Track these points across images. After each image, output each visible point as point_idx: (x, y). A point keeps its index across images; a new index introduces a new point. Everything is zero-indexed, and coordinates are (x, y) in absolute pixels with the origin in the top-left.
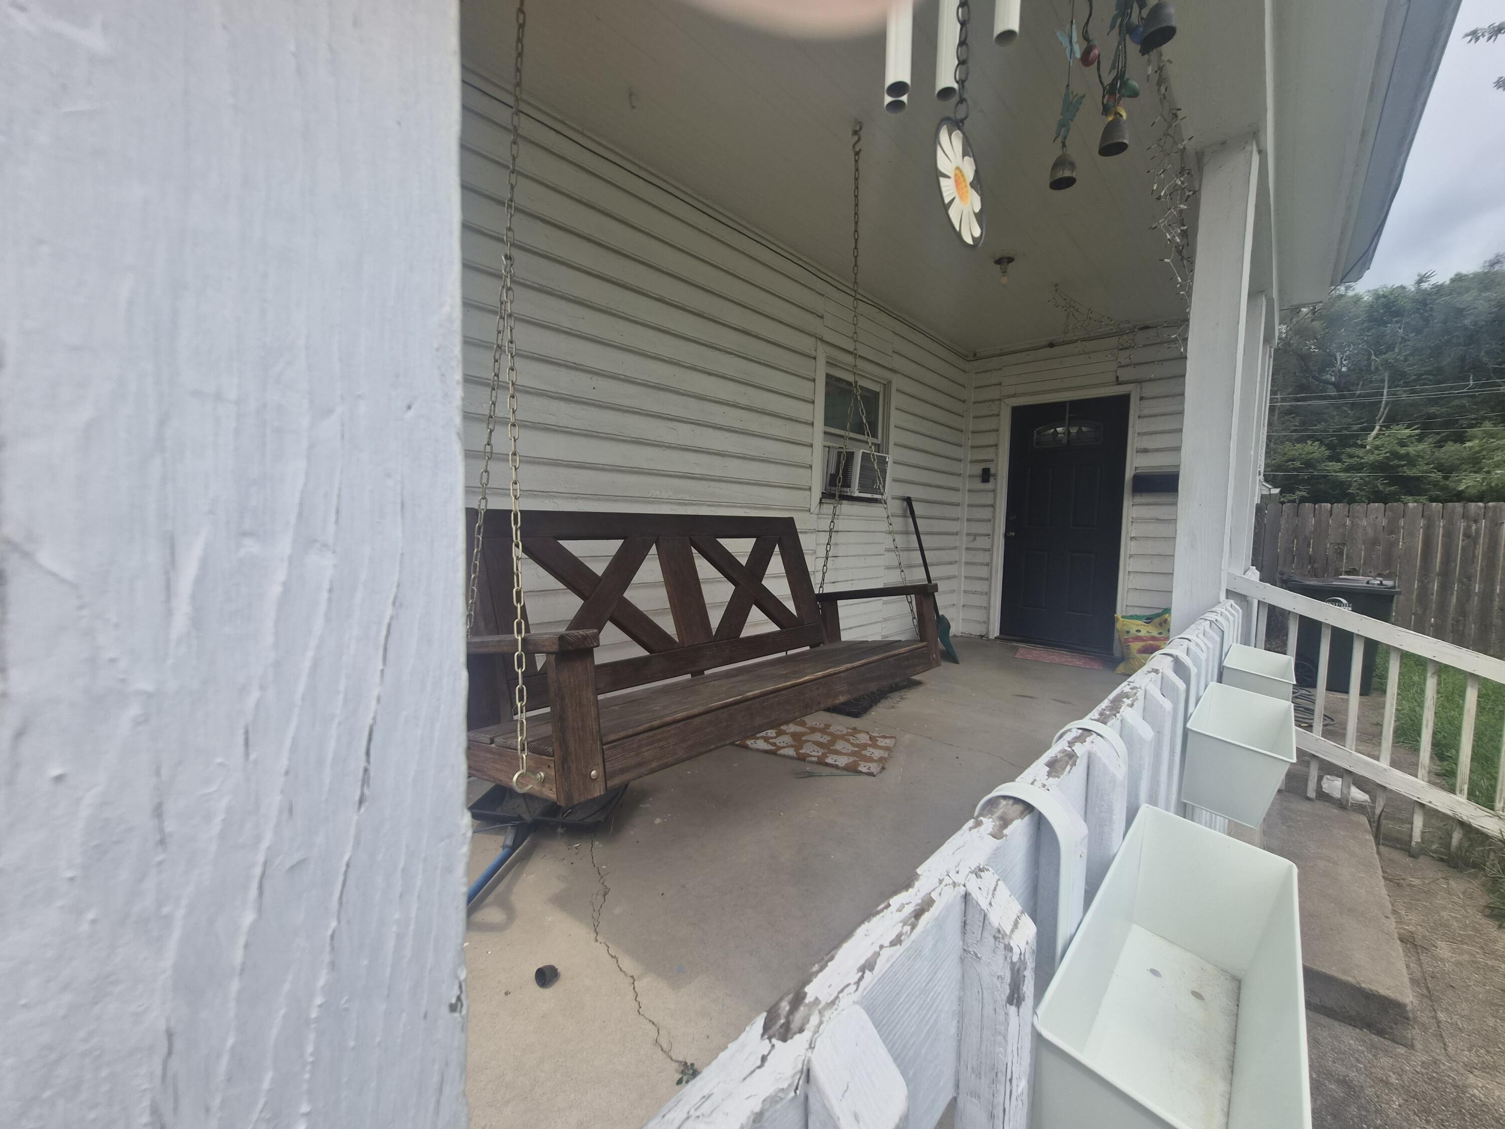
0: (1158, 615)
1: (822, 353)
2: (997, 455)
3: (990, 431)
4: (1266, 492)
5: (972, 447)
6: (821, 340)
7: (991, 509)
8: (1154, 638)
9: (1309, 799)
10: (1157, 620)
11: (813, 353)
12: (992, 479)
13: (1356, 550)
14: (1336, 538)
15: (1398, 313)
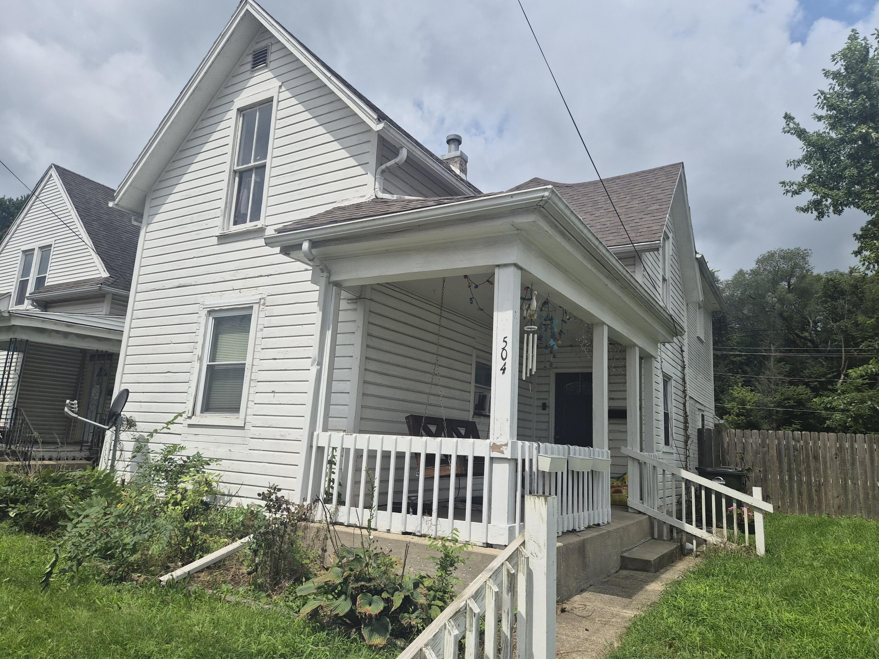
0: (622, 476)
1: (474, 353)
2: (549, 396)
3: (545, 384)
4: (717, 422)
5: (537, 391)
6: (474, 348)
7: (547, 424)
8: (619, 486)
9: (664, 540)
10: (621, 479)
11: (471, 354)
12: (547, 408)
13: (749, 457)
14: (739, 450)
15: (842, 293)
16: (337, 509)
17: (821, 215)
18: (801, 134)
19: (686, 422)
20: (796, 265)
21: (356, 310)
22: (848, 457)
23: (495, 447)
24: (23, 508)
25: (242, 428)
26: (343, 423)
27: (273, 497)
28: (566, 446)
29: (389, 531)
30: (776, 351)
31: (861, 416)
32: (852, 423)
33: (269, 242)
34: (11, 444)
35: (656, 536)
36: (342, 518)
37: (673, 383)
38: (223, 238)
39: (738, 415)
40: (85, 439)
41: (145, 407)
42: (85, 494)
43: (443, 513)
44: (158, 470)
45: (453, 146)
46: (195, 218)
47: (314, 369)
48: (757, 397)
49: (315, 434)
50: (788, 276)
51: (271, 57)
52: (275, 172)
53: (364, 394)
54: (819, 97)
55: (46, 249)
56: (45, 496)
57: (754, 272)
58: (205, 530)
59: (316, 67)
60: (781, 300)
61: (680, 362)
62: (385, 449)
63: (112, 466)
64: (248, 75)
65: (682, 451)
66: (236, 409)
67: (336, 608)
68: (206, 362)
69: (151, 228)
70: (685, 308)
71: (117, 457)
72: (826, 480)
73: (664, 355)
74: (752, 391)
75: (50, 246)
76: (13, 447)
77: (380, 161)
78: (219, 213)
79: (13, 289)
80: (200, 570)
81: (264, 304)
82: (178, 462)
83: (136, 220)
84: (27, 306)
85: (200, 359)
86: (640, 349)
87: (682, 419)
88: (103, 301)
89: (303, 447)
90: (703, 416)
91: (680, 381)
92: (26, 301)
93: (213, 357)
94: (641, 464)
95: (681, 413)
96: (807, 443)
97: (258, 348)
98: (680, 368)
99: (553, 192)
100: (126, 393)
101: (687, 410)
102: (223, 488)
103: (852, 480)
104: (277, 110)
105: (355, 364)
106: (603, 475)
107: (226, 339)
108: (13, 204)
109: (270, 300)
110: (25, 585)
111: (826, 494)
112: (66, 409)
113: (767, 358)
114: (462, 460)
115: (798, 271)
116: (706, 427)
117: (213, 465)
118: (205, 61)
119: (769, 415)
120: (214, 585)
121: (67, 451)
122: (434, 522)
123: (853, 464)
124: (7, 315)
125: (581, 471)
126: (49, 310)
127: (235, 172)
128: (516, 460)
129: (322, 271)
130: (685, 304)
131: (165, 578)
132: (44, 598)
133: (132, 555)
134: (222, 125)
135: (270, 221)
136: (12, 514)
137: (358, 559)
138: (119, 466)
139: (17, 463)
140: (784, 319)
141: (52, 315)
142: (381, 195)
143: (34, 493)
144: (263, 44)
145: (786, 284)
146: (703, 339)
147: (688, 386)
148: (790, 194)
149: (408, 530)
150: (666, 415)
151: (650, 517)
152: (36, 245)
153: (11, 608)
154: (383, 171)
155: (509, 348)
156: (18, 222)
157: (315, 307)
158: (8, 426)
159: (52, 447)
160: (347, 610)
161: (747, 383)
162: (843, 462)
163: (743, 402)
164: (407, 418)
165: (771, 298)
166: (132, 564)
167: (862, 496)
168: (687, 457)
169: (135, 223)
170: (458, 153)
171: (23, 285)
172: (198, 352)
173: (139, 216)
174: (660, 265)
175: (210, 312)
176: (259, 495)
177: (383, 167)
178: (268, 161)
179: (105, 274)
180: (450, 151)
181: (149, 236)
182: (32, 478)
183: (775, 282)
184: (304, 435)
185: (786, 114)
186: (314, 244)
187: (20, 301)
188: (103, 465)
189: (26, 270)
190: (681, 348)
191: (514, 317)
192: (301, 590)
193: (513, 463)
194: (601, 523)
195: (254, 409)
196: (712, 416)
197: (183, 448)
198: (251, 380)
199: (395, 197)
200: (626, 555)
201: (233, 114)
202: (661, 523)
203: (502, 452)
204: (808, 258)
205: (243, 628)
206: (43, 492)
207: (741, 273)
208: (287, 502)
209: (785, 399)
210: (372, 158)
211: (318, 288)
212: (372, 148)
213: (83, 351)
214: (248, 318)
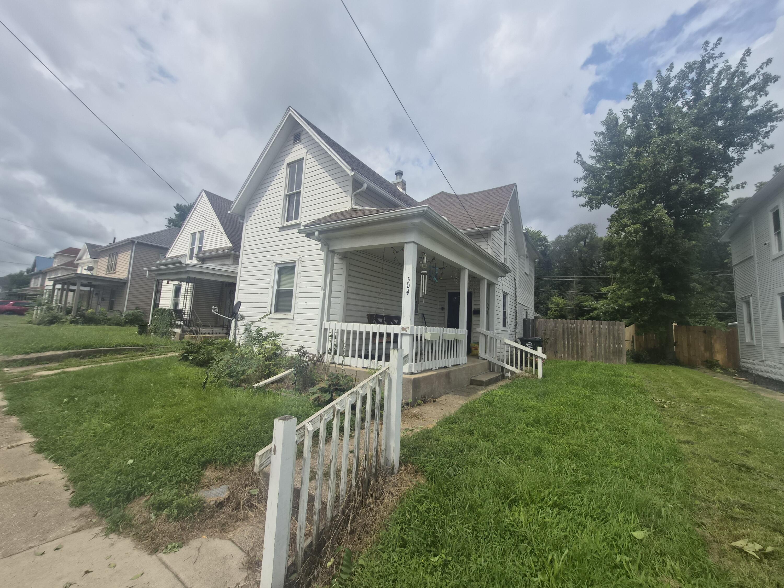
2: (445, 304)
3: (443, 298)
4: (535, 315)
5: (439, 301)
7: (444, 317)
9: (494, 372)
12: (444, 309)
13: (548, 333)
14: (544, 329)
15: (613, 247)
16: (333, 357)
17: (592, 208)
18: (583, 163)
19: (516, 316)
20: (589, 232)
21: (342, 263)
22: (597, 333)
23: (403, 329)
24: (195, 356)
25: (293, 319)
26: (338, 318)
27: (302, 351)
28: (441, 328)
29: (356, 367)
30: (577, 278)
31: (607, 312)
32: (603, 315)
33: (300, 232)
34: (190, 327)
35: (492, 370)
36: (336, 361)
37: (509, 296)
38: (282, 228)
39: (555, 311)
40: (225, 324)
41: (249, 309)
42: (222, 349)
43: (380, 359)
44: (255, 339)
45: (398, 177)
46: (269, 218)
47: (322, 292)
48: (566, 302)
49: (323, 322)
50: (584, 238)
51: (303, 137)
52: (305, 195)
53: (347, 304)
54: (593, 144)
55: (202, 232)
56: (205, 350)
57: (567, 237)
58: (274, 365)
59: (323, 143)
60: (581, 251)
61: (514, 286)
62: (354, 330)
63: (235, 337)
64: (292, 146)
65: (514, 330)
66: (289, 311)
67: (325, 397)
68: (275, 288)
69: (249, 223)
70: (517, 258)
71: (237, 333)
72: (586, 343)
73: (504, 282)
74: (563, 298)
75: (204, 231)
76: (191, 328)
77: (354, 190)
78: (279, 216)
79: (187, 252)
80: (272, 383)
81: (301, 261)
82: (264, 335)
83: (241, 219)
84: (194, 261)
85: (273, 287)
86: (487, 280)
87: (514, 314)
88: (229, 258)
89: (317, 328)
90: (527, 312)
91: (514, 295)
92: (194, 258)
93: (278, 286)
94: (486, 336)
95: (514, 311)
96: (577, 325)
97: (299, 282)
98: (513, 289)
99: (428, 208)
100: (239, 303)
101: (517, 309)
102: (284, 347)
103: (599, 343)
104: (306, 164)
105: (342, 289)
106: (462, 342)
107: (284, 278)
108: (187, 207)
109: (303, 259)
110: (195, 388)
111: (585, 350)
112: (213, 311)
113: (572, 282)
114: (389, 335)
115: (590, 236)
116: (528, 318)
117: (280, 337)
118: (271, 140)
119: (572, 311)
120: (277, 389)
121: (217, 330)
122: (376, 363)
123: (600, 336)
124: (185, 265)
125: (450, 340)
126: (205, 262)
127: (287, 195)
128: (413, 335)
129: (325, 245)
130: (518, 256)
131: (255, 385)
132: (203, 393)
133: (242, 376)
134: (280, 172)
135: (303, 220)
136: (191, 358)
137: (337, 377)
138: (238, 337)
139: (194, 336)
140: (582, 261)
141: (205, 265)
142: (354, 207)
143: (200, 348)
144: (298, 130)
145: (583, 242)
146: (528, 274)
147: (517, 297)
148: (575, 197)
149: (365, 366)
150: (504, 313)
151: (489, 361)
152: (197, 231)
153: (190, 396)
154: (355, 195)
155: (410, 282)
156: (188, 219)
157: (322, 262)
158: (188, 318)
159: (208, 328)
160: (329, 398)
161: (560, 295)
162: (595, 334)
163: (558, 305)
164: (367, 315)
165: (575, 250)
166: (242, 380)
167: (603, 351)
168: (516, 332)
169: (241, 221)
170: (401, 180)
171: (192, 250)
172: (272, 283)
173: (243, 217)
174: (503, 237)
175: (277, 264)
176: (295, 350)
177: (355, 193)
178: (302, 190)
179: (230, 245)
180: (397, 179)
181: (248, 227)
182: (199, 342)
183: (578, 241)
184: (318, 323)
185: (578, 152)
186: (321, 232)
187: (191, 258)
188: (231, 338)
189: (193, 243)
190: (515, 278)
191: (413, 268)
192: (311, 390)
193: (412, 336)
194: (461, 364)
195: (297, 311)
196: (532, 312)
197: (266, 328)
198: (296, 297)
199: (361, 208)
200: (473, 378)
201: (285, 166)
202: (494, 364)
203: (407, 331)
204: (595, 229)
205: (286, 405)
206: (204, 348)
207: (560, 237)
208: (308, 353)
209: (580, 303)
210: (350, 188)
211: (323, 253)
212: (350, 183)
213: (222, 282)
214: (294, 267)
